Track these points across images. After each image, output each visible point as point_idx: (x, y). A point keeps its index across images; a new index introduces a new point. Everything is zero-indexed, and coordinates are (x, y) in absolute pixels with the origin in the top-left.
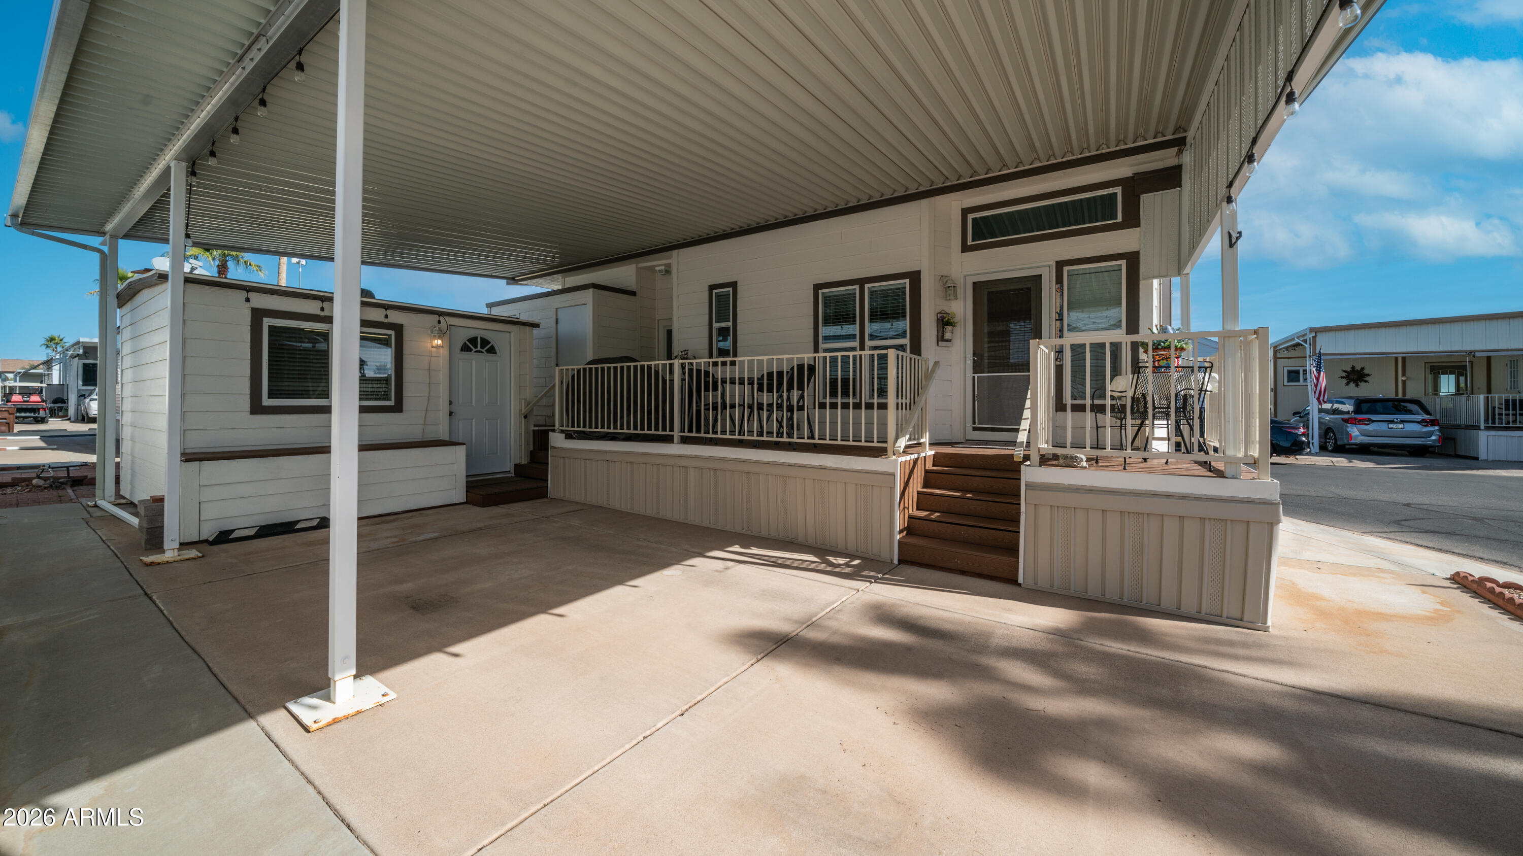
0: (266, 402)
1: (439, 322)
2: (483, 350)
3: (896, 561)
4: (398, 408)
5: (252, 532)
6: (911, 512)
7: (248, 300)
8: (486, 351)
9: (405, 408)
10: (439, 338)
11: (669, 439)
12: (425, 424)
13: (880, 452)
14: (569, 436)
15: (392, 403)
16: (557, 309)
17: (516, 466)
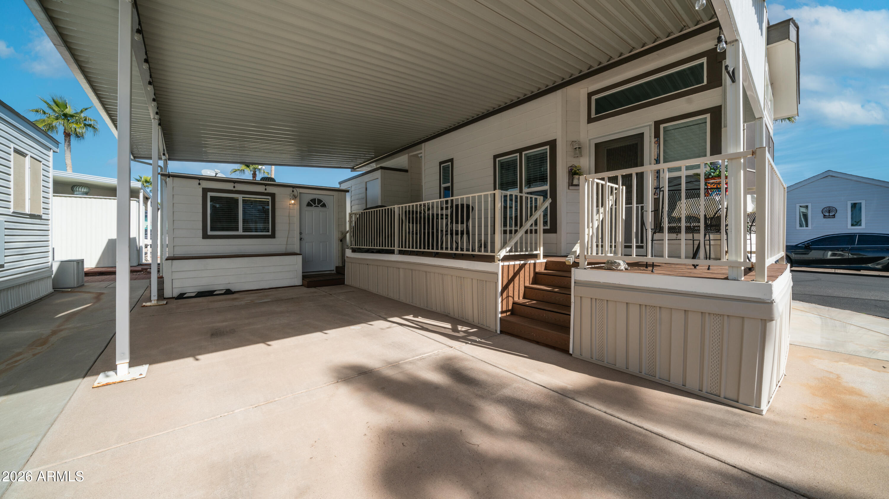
0: (210, 233)
1: (293, 191)
2: (319, 206)
3: (498, 332)
4: (273, 236)
5: (193, 295)
6: (516, 299)
7: (199, 184)
8: (320, 206)
9: (276, 236)
10: (293, 199)
11: (392, 252)
12: (287, 244)
13: (491, 259)
14: (354, 251)
15: (270, 233)
16: (366, 182)
17: (337, 267)
